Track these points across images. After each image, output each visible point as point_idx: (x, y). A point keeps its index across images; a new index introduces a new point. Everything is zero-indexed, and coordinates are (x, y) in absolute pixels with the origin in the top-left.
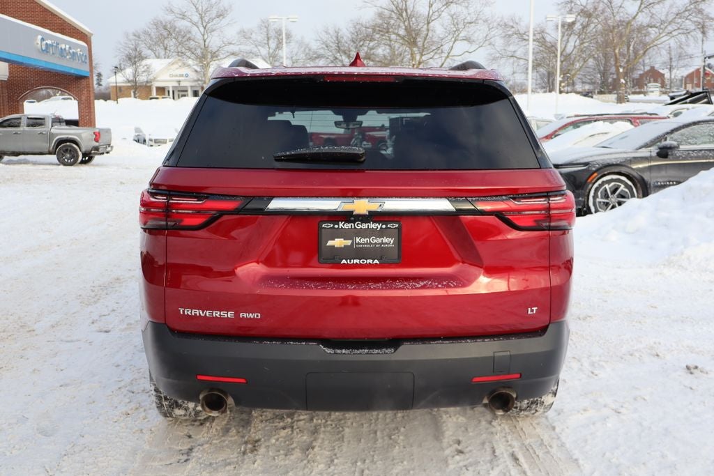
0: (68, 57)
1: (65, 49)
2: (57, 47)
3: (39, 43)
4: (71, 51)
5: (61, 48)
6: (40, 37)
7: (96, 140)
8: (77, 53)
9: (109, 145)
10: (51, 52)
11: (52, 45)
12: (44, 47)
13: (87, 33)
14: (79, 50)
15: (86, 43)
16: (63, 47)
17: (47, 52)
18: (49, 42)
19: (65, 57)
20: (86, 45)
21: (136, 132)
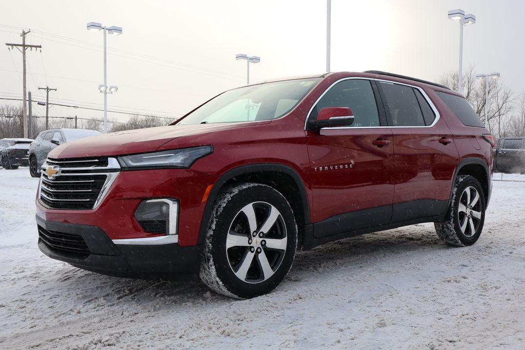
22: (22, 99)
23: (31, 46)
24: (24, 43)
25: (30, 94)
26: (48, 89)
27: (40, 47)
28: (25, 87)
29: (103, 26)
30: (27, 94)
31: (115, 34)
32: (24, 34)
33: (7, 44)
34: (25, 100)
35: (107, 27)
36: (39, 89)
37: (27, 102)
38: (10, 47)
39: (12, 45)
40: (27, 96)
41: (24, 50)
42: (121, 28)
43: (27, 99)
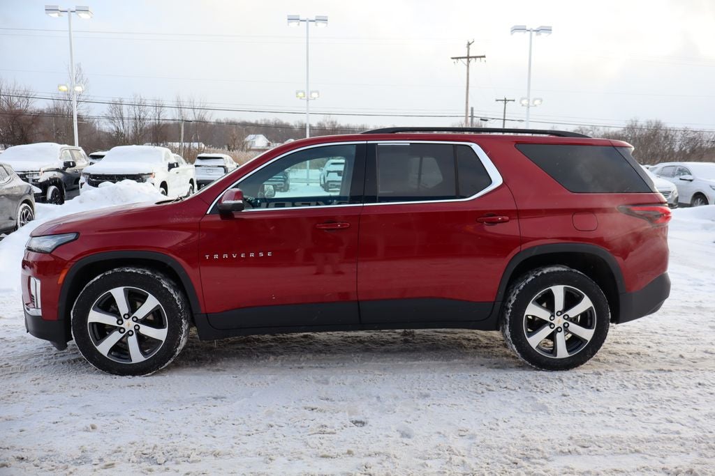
22: (465, 115)
23: (476, 57)
24: (468, 55)
25: (472, 109)
26: (505, 100)
27: (484, 57)
28: (467, 102)
29: (528, 28)
30: (469, 109)
31: (544, 34)
32: (469, 44)
33: (453, 58)
34: (466, 117)
35: (535, 29)
36: (497, 100)
37: (469, 119)
38: (455, 60)
39: (457, 58)
40: (470, 112)
41: (469, 62)
42: (551, 27)
43: (470, 115)
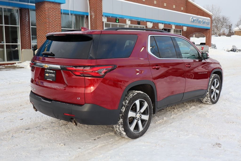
0: (202, 23)
1: (201, 21)
2: (197, 20)
3: (191, 19)
4: (203, 21)
5: (199, 20)
6: (191, 17)
7: (202, 50)
8: (205, 22)
9: (207, 51)
10: (195, 22)
11: (196, 20)
12: (192, 21)
13: (210, 15)
14: (207, 20)
15: (210, 18)
16: (200, 20)
17: (194, 22)
18: (195, 19)
19: (201, 23)
20: (210, 19)
21: (233, 47)
